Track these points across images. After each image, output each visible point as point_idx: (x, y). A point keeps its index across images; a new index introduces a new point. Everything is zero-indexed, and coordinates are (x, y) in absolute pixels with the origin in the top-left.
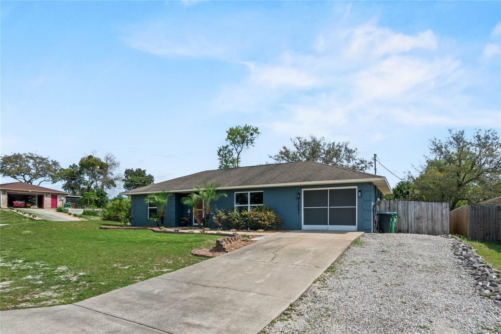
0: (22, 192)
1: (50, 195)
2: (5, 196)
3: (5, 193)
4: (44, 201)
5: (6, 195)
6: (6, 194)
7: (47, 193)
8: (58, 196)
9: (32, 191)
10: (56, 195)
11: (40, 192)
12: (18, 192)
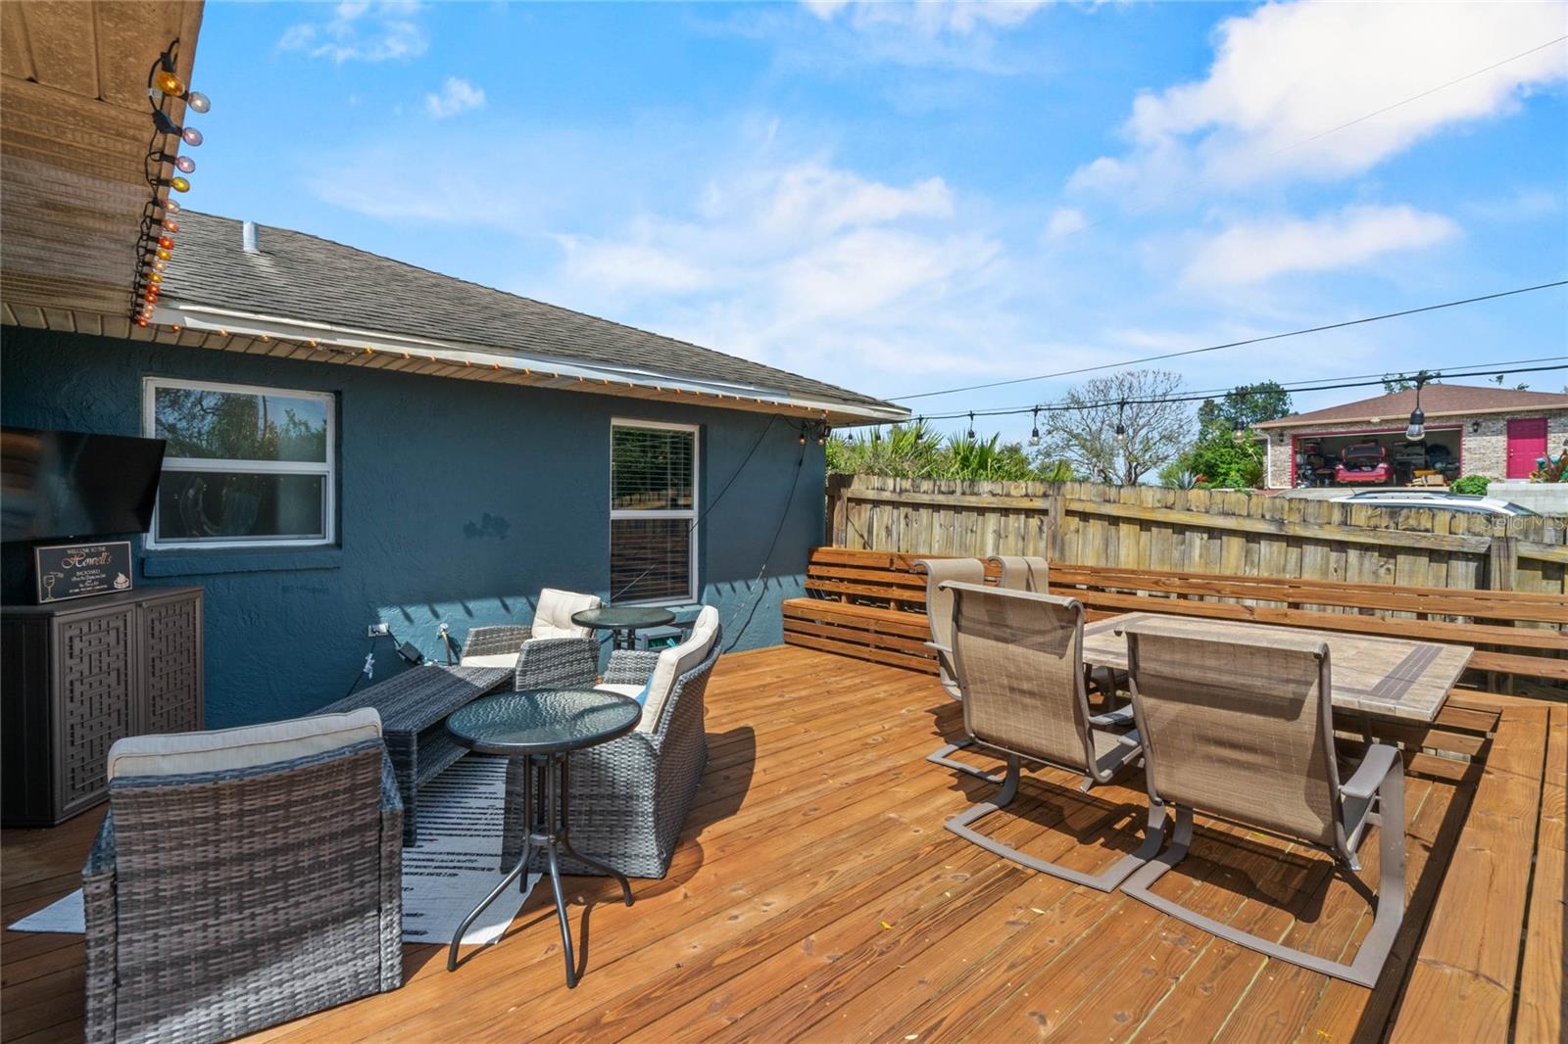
0: (1352, 429)
1: (1501, 424)
2: (1282, 449)
3: (1282, 441)
4: (1464, 453)
5: (1287, 445)
6: (1287, 440)
7: (1477, 415)
8: (1551, 423)
9: (1382, 421)
10: (1545, 420)
11: (1438, 417)
12: (1334, 430)
